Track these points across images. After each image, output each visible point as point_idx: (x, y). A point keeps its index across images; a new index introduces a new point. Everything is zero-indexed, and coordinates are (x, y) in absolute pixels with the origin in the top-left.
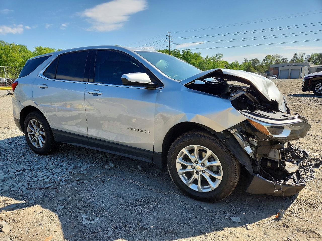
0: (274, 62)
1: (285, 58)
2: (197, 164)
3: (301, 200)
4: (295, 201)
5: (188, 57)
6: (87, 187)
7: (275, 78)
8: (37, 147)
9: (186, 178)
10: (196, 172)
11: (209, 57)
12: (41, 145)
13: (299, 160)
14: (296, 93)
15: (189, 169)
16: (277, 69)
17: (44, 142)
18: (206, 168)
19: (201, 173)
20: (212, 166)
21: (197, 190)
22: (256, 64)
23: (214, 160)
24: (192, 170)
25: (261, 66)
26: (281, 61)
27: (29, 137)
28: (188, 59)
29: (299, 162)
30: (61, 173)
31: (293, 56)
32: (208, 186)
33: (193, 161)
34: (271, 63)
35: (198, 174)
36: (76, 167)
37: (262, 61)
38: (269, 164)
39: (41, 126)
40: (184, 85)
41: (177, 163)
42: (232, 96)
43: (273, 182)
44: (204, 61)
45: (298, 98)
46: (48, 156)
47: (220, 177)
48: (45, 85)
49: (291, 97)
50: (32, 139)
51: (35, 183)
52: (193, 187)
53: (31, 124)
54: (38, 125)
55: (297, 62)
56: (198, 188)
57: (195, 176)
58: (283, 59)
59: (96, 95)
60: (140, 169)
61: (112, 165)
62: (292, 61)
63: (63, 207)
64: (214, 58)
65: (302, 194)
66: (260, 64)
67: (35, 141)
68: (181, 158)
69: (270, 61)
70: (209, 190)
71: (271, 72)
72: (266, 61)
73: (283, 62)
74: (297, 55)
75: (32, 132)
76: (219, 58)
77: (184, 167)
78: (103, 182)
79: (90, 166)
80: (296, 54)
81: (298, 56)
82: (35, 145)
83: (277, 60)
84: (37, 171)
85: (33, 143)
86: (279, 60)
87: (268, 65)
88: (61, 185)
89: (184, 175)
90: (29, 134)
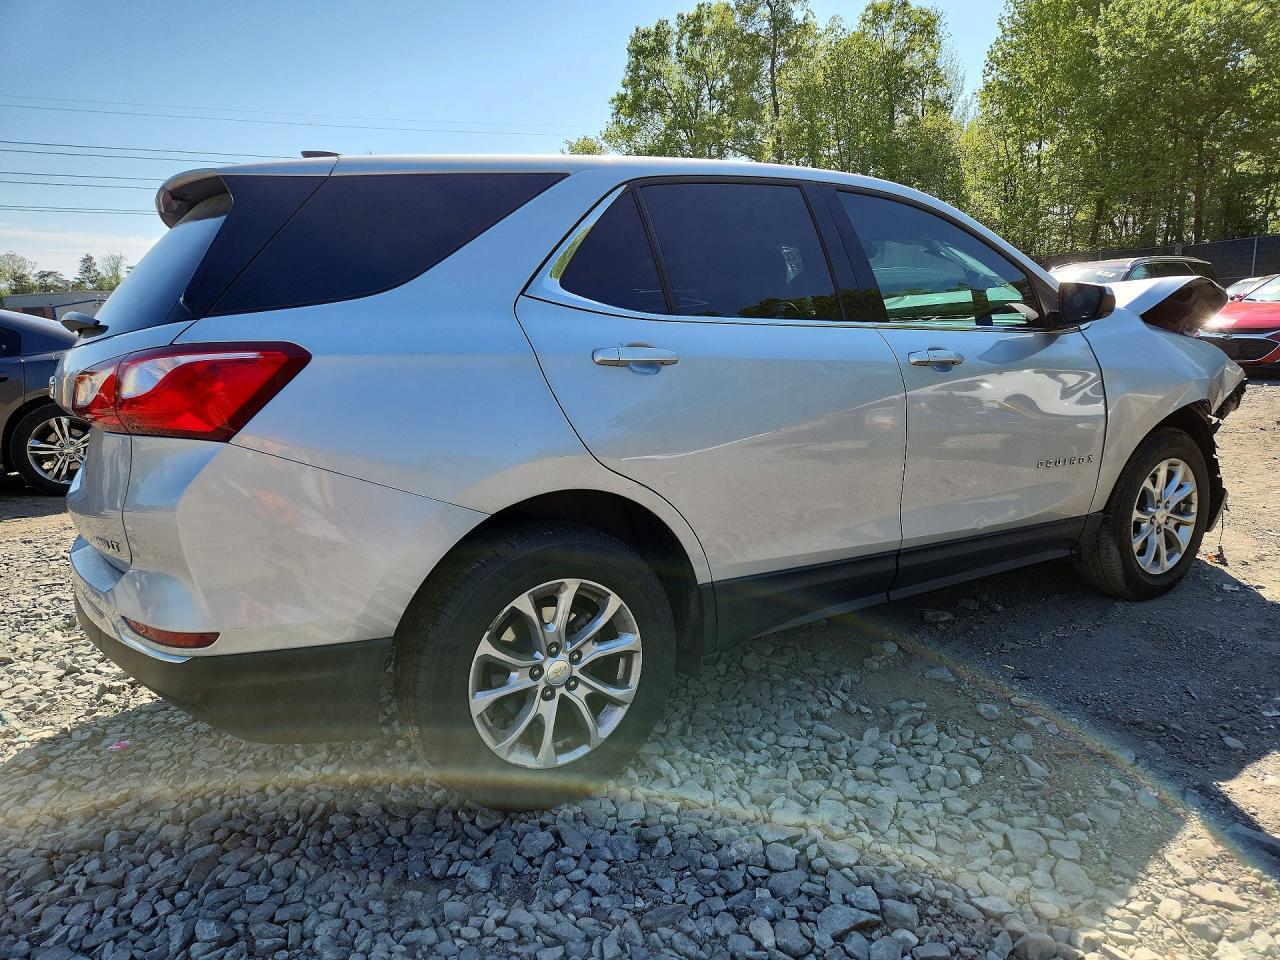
1: (47, 269)
2: (1159, 507)
10: (1157, 530)
19: (1164, 527)
24: (1152, 528)
26: (33, 280)
31: (79, 265)
35: (1160, 532)
40: (1141, 316)
57: (1156, 539)
58: (43, 275)
70: (1178, 557)
73: (44, 287)
74: (94, 261)
80: (89, 259)
81: (102, 268)
86: (23, 276)
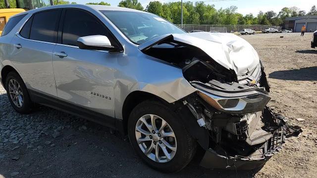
0: (290, 15)
1: (301, 10)
2: (154, 133)
3: (263, 174)
4: (256, 175)
5: (201, 10)
6: (50, 151)
7: (290, 31)
8: (18, 106)
9: (146, 147)
10: (154, 142)
11: (223, 9)
12: (21, 104)
13: (276, 127)
14: (305, 48)
15: (147, 138)
16: (292, 22)
17: (23, 102)
18: (162, 139)
19: (158, 143)
20: (168, 137)
21: (154, 160)
22: (272, 16)
23: (170, 131)
24: (150, 140)
25: (276, 19)
26: (298, 13)
27: (11, 96)
28: (200, 11)
29: (275, 129)
30: (32, 135)
31: (311, 8)
32: (165, 157)
33: (151, 131)
34: (287, 16)
35: (156, 144)
36: (51, 128)
37: (278, 13)
38: (229, 136)
39: (19, 86)
40: (141, 51)
41: (136, 132)
42: (187, 65)
43: (225, 157)
44: (217, 13)
45: (305, 54)
46: (28, 116)
47: (174, 149)
48: (19, 44)
49: (298, 54)
50: (13, 98)
51: (5, 144)
52: (151, 156)
53: (11, 83)
54: (17, 85)
55: (314, 15)
56: (156, 158)
57: (153, 145)
58: (300, 12)
59: (62, 57)
60: (111, 132)
61: (85, 128)
62: (310, 14)
63: (18, 173)
64: (228, 11)
65: (268, 167)
66: (276, 16)
67: (15, 100)
68: (140, 126)
69: (286, 14)
70: (165, 161)
71: (287, 26)
72: (282, 14)
73: (300, 15)
75: (12, 91)
76: (233, 10)
77: (143, 136)
78: (69, 146)
79: (65, 128)
80: (314, 6)
82: (16, 104)
83: (294, 13)
84: (12, 131)
85: (14, 102)
87: (283, 18)
88: (28, 147)
89: (144, 144)
90: (10, 93)
